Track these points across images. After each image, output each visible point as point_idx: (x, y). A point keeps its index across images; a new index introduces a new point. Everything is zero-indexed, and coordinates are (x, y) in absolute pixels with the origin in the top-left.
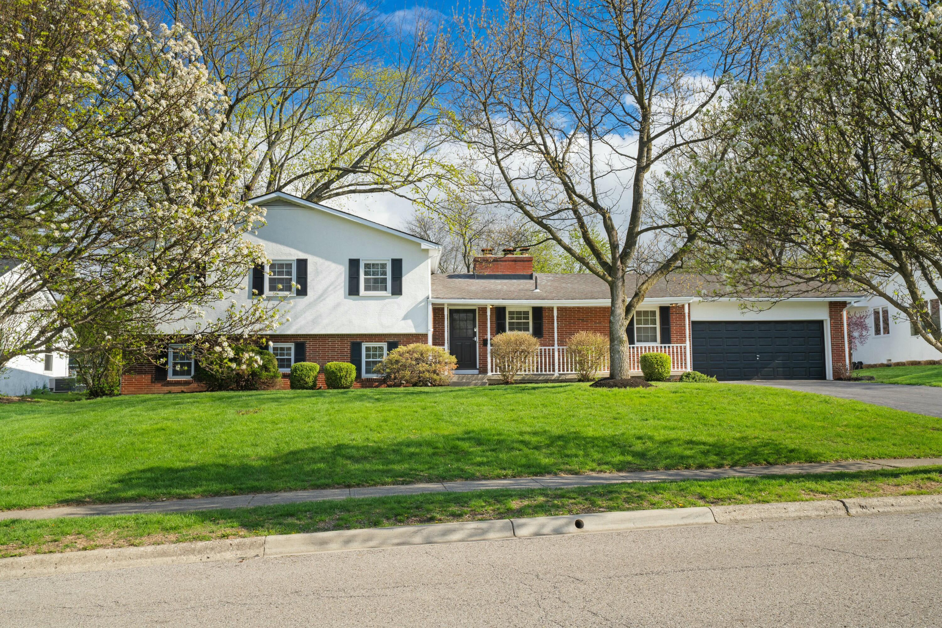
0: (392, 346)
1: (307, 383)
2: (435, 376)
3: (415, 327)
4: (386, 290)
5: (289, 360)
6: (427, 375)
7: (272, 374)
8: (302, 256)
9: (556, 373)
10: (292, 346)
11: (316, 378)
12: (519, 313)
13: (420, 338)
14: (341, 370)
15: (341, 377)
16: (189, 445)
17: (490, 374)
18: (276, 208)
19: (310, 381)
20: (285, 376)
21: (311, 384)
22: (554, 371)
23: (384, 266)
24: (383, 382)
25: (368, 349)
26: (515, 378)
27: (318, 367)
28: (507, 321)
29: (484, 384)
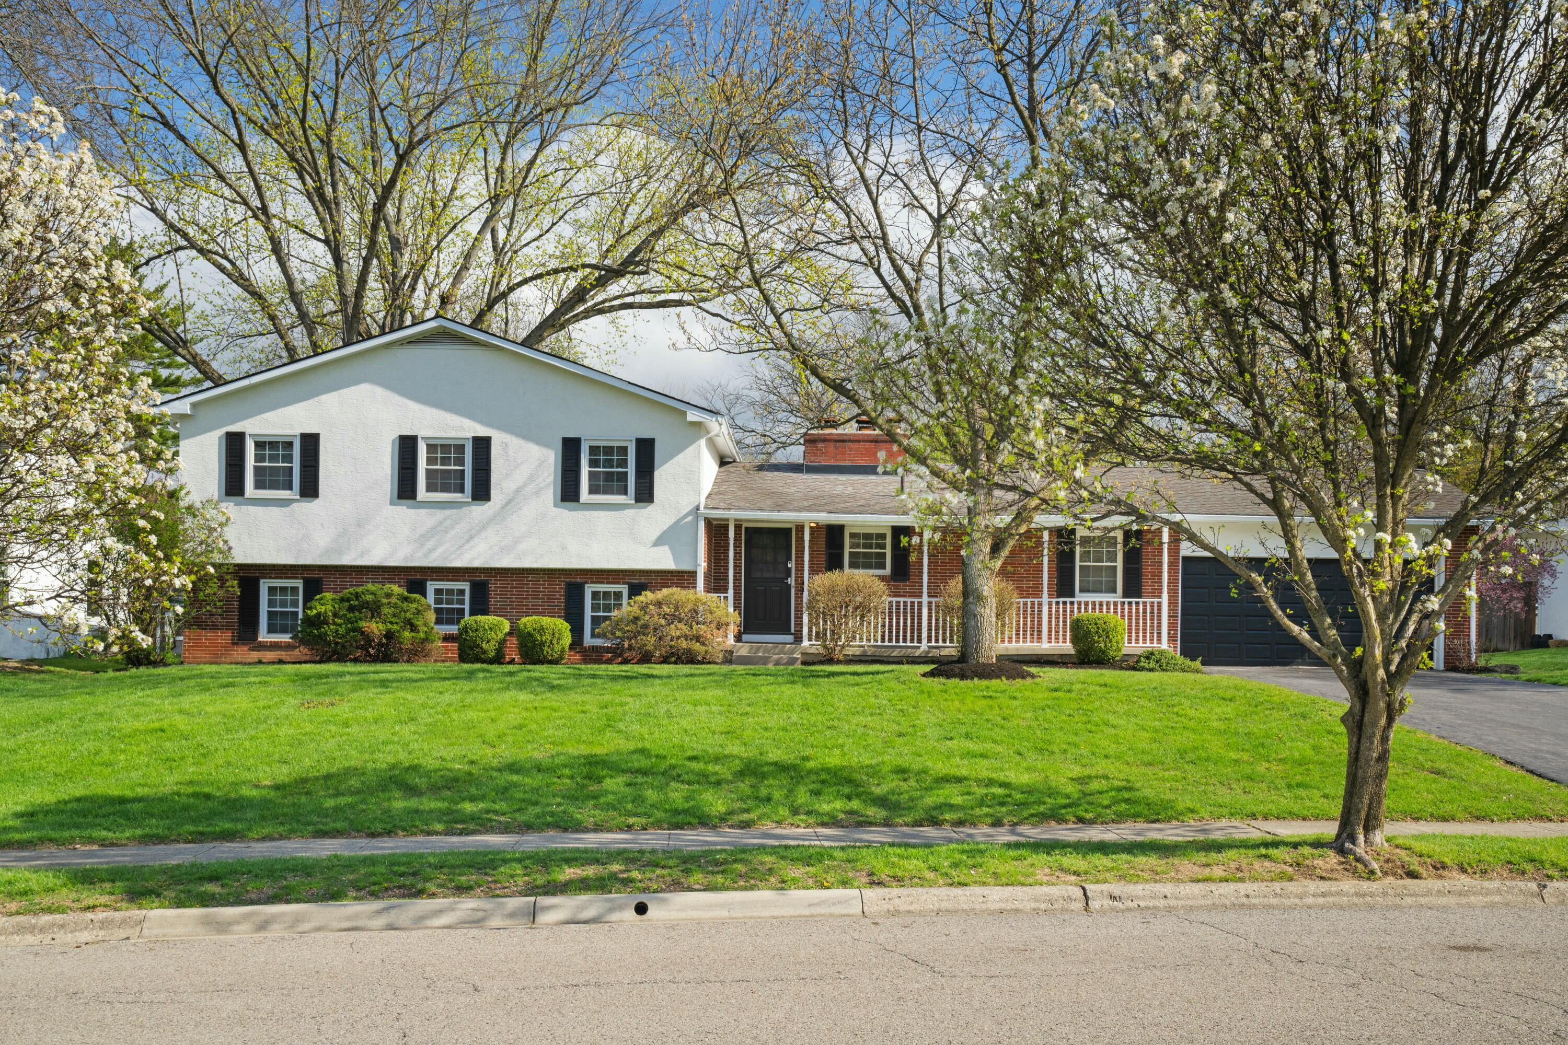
0: (635, 590)
1: (484, 652)
2: (697, 646)
3: (676, 559)
4: (626, 493)
5: (462, 611)
6: (684, 644)
7: (422, 635)
8: (482, 431)
9: (924, 645)
10: (466, 586)
11: (502, 643)
12: (867, 536)
13: (684, 578)
14: (542, 630)
15: (542, 644)
16: (182, 758)
17: (806, 643)
18: (438, 346)
19: (490, 648)
20: (447, 638)
21: (492, 654)
22: (920, 641)
23: (623, 450)
24: (617, 655)
25: (595, 595)
26: (849, 651)
27: (506, 626)
28: (847, 550)
29: (792, 661)
